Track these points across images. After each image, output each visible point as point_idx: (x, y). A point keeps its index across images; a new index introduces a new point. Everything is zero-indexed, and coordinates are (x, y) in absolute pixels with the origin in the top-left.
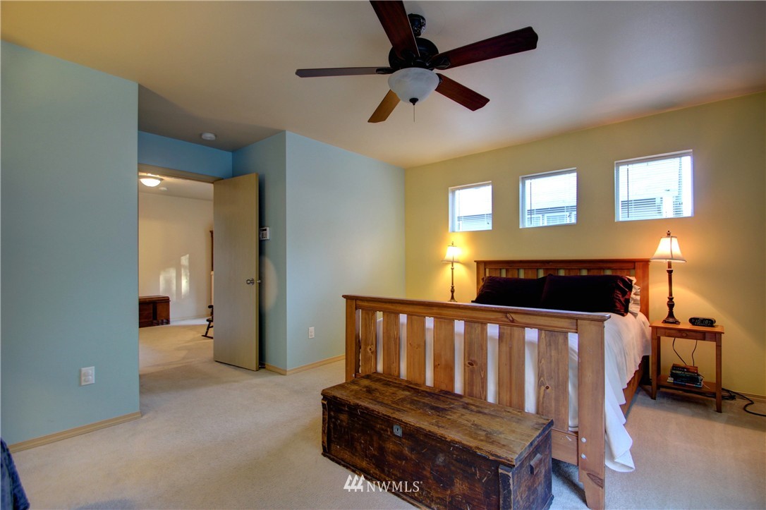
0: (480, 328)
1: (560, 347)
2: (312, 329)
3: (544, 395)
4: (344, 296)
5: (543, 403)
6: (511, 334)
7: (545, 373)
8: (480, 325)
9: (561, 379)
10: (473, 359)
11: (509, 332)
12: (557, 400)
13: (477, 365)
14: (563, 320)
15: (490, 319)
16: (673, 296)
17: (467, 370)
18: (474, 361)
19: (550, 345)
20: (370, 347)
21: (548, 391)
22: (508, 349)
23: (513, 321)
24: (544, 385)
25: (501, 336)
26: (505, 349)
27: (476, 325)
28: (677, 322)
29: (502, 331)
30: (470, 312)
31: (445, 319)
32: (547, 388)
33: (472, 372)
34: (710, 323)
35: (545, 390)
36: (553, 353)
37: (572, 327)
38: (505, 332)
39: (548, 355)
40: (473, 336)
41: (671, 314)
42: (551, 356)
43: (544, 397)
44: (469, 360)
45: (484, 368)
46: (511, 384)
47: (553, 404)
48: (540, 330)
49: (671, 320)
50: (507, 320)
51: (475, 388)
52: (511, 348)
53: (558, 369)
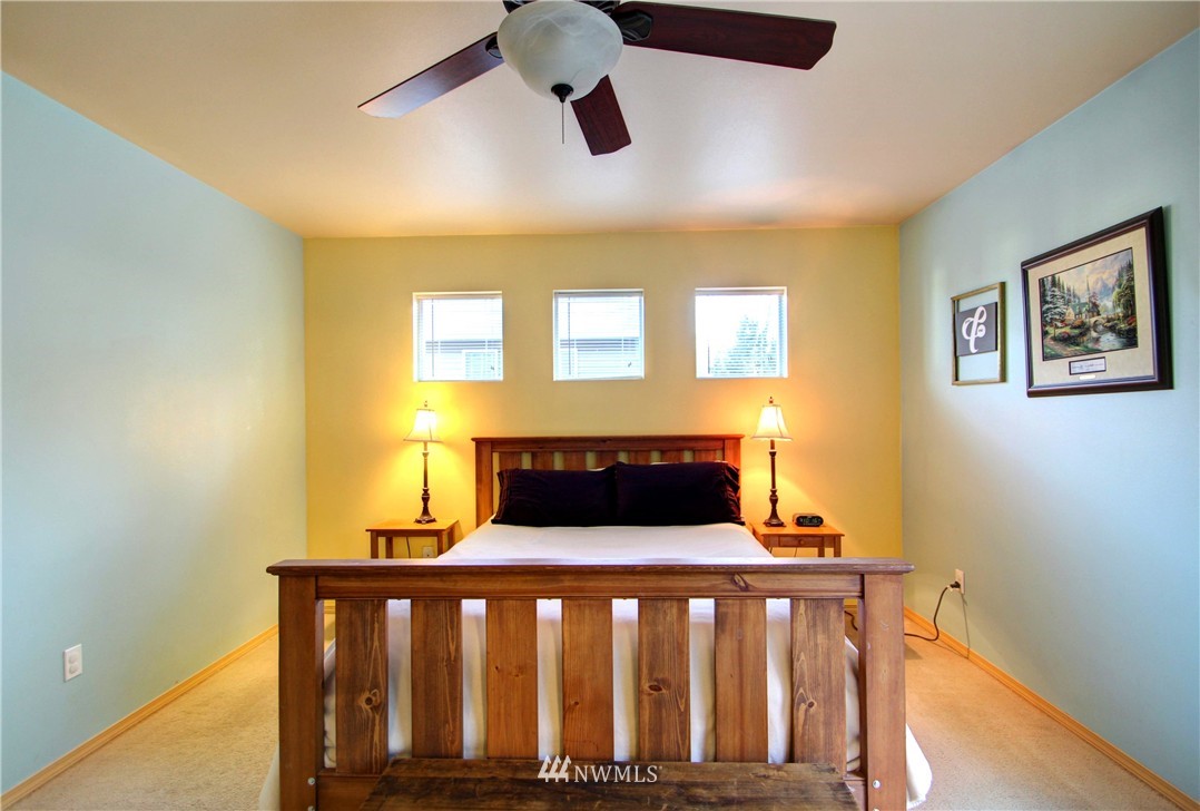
0: (675, 610)
1: (832, 627)
2: (74, 652)
3: (805, 720)
4: (272, 570)
5: (803, 735)
6: (741, 614)
7: (806, 679)
8: (675, 604)
9: (834, 683)
10: (661, 676)
11: (737, 611)
12: (828, 724)
13: (669, 687)
14: (837, 577)
15: (698, 590)
16: (777, 487)
17: (646, 704)
18: (664, 681)
19: (815, 625)
20: (367, 695)
21: (812, 710)
22: (736, 644)
23: (747, 588)
24: (804, 701)
25: (720, 619)
26: (728, 644)
27: (667, 604)
28: (781, 525)
29: (722, 609)
30: (654, 578)
31: (591, 598)
32: (811, 705)
33: (658, 705)
34: (817, 521)
35: (806, 711)
36: (821, 638)
37: (851, 588)
38: (730, 610)
39: (812, 643)
40: (660, 629)
41: (774, 514)
42: (816, 645)
43: (805, 724)
44: (650, 679)
45: (683, 692)
46: (742, 714)
47: (822, 733)
48: (794, 600)
49: (774, 522)
50: (734, 588)
51: (665, 736)
52: (741, 642)
53: (830, 667)
